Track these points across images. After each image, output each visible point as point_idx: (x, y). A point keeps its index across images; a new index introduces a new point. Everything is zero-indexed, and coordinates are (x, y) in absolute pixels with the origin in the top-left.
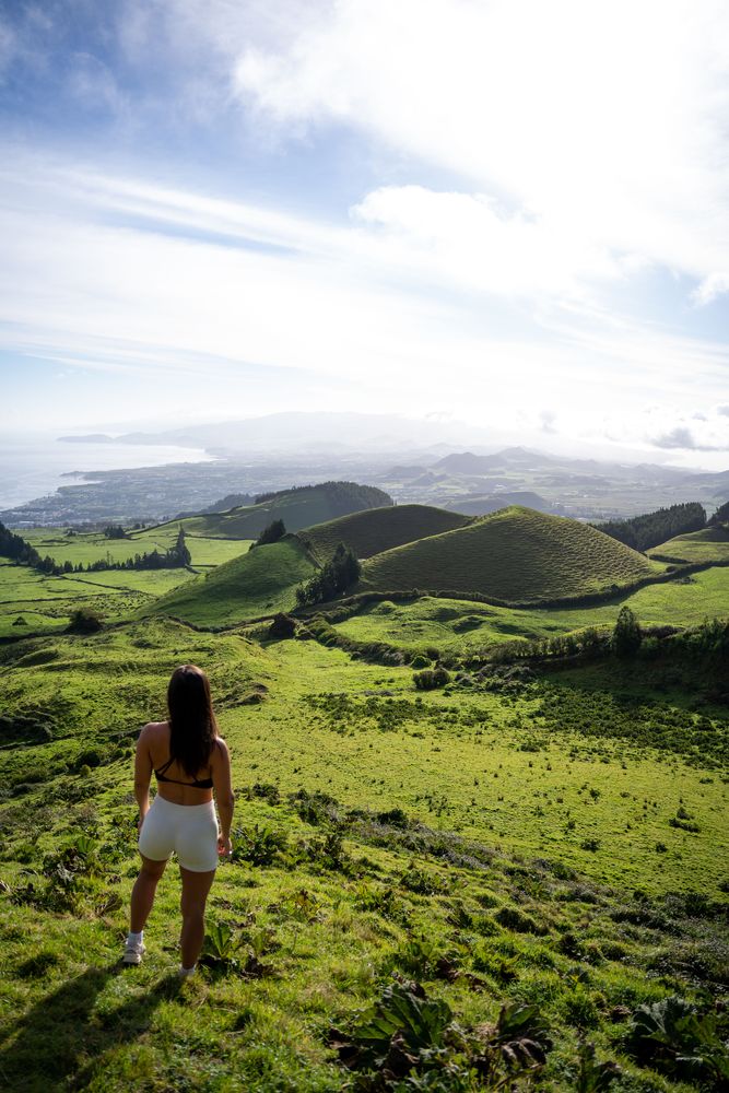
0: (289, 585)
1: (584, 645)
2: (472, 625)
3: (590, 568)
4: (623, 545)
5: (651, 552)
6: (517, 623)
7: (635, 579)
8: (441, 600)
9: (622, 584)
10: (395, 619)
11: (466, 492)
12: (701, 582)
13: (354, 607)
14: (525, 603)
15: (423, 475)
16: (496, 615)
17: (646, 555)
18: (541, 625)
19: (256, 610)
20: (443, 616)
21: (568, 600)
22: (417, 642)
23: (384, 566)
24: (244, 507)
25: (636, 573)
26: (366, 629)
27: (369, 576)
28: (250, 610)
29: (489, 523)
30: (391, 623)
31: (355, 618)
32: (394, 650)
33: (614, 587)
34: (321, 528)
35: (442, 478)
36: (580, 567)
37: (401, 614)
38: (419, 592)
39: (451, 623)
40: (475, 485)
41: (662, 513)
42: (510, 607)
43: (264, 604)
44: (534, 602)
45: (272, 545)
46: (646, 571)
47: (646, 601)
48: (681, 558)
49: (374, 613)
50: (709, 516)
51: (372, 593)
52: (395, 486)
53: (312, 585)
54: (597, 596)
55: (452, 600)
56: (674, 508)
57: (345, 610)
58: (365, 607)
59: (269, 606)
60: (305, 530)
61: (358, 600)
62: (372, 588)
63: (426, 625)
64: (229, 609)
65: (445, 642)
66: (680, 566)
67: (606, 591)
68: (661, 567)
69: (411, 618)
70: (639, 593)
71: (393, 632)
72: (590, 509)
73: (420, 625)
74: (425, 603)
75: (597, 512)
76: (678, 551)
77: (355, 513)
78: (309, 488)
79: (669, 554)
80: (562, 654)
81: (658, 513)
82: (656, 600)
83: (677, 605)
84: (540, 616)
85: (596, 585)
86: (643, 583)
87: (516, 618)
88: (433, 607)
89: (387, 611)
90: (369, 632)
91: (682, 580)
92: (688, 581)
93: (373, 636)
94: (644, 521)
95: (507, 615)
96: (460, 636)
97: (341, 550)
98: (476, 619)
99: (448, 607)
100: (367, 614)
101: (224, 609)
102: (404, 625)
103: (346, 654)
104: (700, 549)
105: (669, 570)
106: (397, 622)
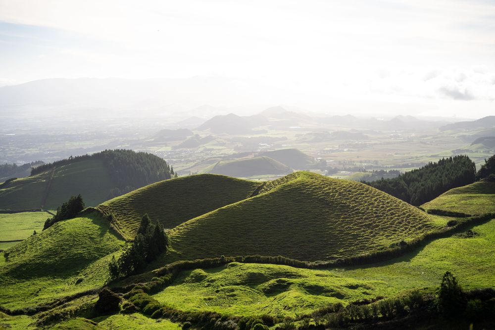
0: (96, 259)
1: (411, 307)
2: (282, 287)
3: (377, 226)
4: (403, 202)
5: (427, 206)
6: (322, 284)
7: (421, 235)
8: (248, 265)
9: (409, 240)
10: (208, 286)
11: (231, 152)
12: (484, 235)
13: (168, 277)
14: (323, 263)
15: (189, 137)
16: (300, 276)
17: (423, 210)
18: (343, 283)
19: (66, 287)
20: (252, 280)
21: (362, 258)
22: (234, 306)
23: (189, 236)
24: (18, 179)
25: (420, 228)
26: (183, 298)
27: (175, 245)
28: (60, 287)
29: (281, 190)
30: (205, 290)
31: (170, 287)
32: (225, 318)
33: (403, 243)
34: (120, 201)
35: (209, 139)
36: (368, 226)
37: (213, 281)
38: (226, 259)
39: (262, 286)
40: (240, 145)
41: (431, 167)
42: (310, 268)
43: (73, 279)
44: (331, 262)
45: (73, 220)
46: (428, 227)
47: (436, 256)
48: (458, 211)
49: (187, 282)
50: (478, 168)
51: (182, 262)
52: (163, 149)
53: (124, 258)
54: (388, 252)
55: (258, 264)
56: (442, 162)
57: (160, 280)
58: (178, 276)
59: (80, 281)
60: (106, 204)
61: (171, 270)
62: (181, 257)
63: (238, 290)
64: (37, 288)
65: (258, 305)
66: (461, 220)
67: (396, 248)
68: (441, 222)
69: (223, 283)
70: (427, 249)
71: (209, 299)
72: (351, 162)
73: (233, 290)
74: (233, 269)
75: (358, 164)
76: (454, 204)
77: (151, 185)
78: (86, 158)
79: (445, 208)
80: (391, 317)
81: (427, 167)
82: (444, 255)
83: (466, 258)
84: (340, 274)
85: (386, 242)
86: (429, 239)
87: (318, 278)
88: (241, 272)
89: (199, 279)
90: (187, 301)
91: (465, 234)
92: (471, 235)
93: (192, 305)
94: (415, 176)
95: (311, 276)
96: (272, 298)
97: (145, 222)
98: (284, 281)
99: (255, 271)
100: (181, 283)
101: (32, 288)
102: (217, 291)
103: (177, 324)
104: (475, 201)
105: (450, 224)
106: (210, 288)
